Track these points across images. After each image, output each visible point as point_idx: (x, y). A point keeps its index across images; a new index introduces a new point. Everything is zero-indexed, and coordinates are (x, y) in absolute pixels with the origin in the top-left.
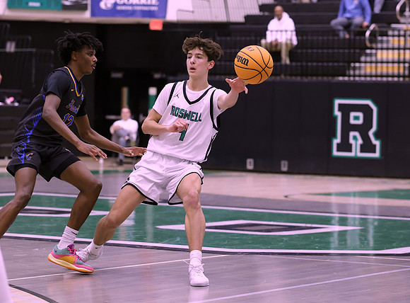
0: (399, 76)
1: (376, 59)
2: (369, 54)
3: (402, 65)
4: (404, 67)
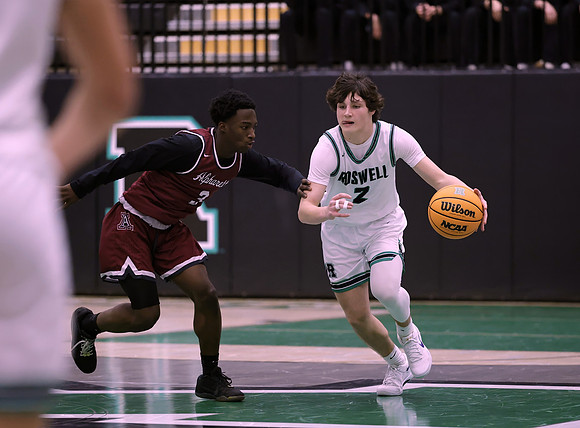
0: (255, 63)
1: (204, 25)
2: (187, 14)
3: (261, 38)
4: (267, 41)
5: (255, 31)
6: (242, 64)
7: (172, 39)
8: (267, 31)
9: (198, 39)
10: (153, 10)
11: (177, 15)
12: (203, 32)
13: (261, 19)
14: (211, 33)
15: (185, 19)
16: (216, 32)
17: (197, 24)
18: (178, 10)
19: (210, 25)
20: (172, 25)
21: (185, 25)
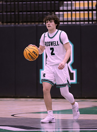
0: (89, 21)
1: (72, 8)
2: (66, 5)
3: (90, 12)
4: (92, 13)
5: (88, 10)
6: (84, 21)
7: (61, 13)
8: (92, 10)
9: (69, 13)
10: (55, 3)
11: (63, 5)
12: (71, 11)
13: (90, 6)
14: (74, 11)
15: (65, 6)
16: (76, 11)
17: (69, 8)
18: (63, 3)
19: (74, 8)
20: (61, 8)
21: (65, 8)
